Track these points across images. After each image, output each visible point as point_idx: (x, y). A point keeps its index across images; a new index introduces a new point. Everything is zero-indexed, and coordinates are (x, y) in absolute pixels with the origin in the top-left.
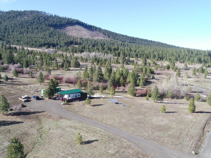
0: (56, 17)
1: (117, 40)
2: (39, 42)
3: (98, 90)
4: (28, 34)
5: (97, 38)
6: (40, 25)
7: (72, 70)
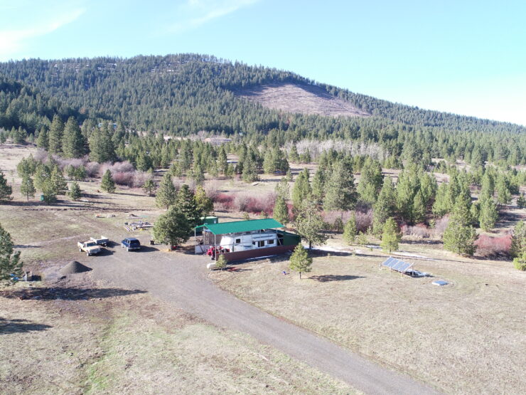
0: (240, 66)
1: (392, 118)
2: (196, 125)
3: (338, 233)
4: (173, 107)
5: (340, 114)
6: (201, 87)
7: (267, 181)
